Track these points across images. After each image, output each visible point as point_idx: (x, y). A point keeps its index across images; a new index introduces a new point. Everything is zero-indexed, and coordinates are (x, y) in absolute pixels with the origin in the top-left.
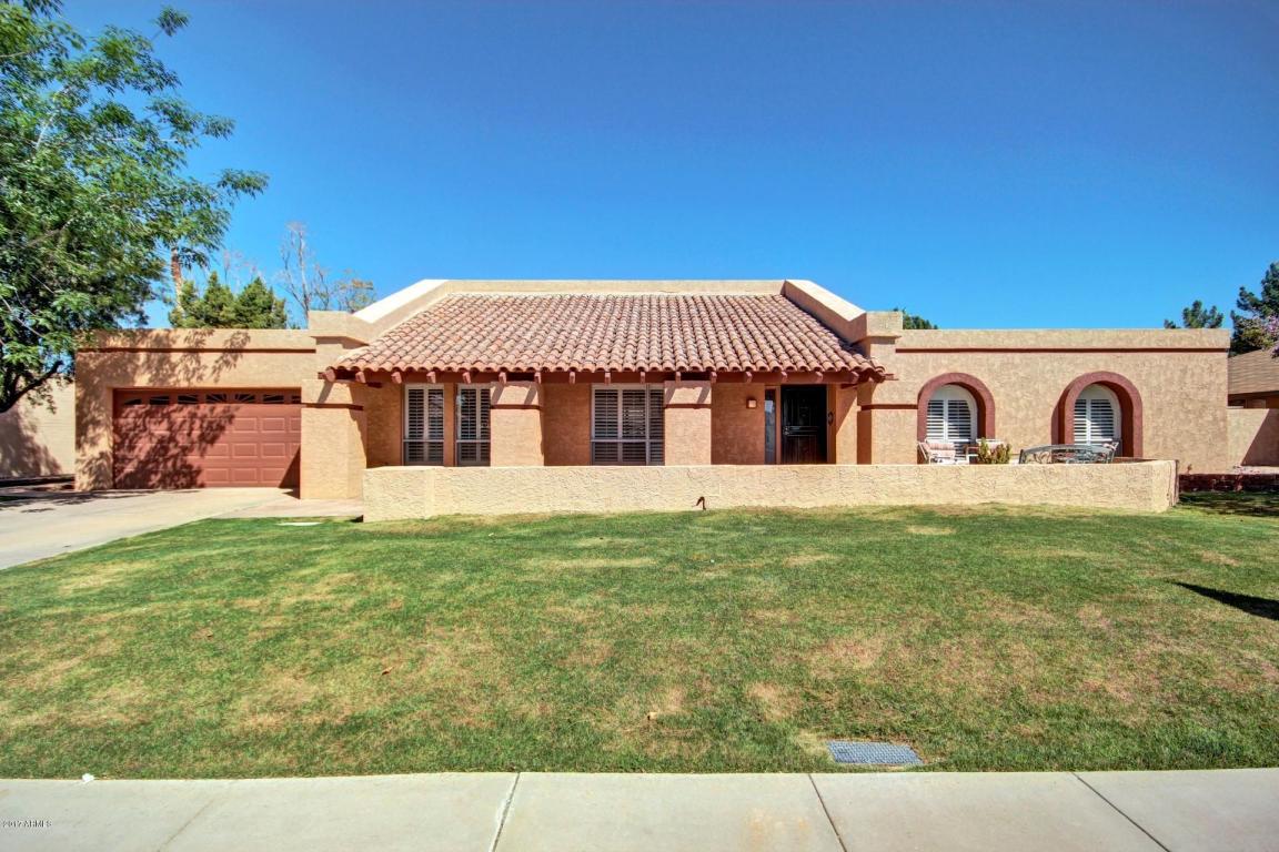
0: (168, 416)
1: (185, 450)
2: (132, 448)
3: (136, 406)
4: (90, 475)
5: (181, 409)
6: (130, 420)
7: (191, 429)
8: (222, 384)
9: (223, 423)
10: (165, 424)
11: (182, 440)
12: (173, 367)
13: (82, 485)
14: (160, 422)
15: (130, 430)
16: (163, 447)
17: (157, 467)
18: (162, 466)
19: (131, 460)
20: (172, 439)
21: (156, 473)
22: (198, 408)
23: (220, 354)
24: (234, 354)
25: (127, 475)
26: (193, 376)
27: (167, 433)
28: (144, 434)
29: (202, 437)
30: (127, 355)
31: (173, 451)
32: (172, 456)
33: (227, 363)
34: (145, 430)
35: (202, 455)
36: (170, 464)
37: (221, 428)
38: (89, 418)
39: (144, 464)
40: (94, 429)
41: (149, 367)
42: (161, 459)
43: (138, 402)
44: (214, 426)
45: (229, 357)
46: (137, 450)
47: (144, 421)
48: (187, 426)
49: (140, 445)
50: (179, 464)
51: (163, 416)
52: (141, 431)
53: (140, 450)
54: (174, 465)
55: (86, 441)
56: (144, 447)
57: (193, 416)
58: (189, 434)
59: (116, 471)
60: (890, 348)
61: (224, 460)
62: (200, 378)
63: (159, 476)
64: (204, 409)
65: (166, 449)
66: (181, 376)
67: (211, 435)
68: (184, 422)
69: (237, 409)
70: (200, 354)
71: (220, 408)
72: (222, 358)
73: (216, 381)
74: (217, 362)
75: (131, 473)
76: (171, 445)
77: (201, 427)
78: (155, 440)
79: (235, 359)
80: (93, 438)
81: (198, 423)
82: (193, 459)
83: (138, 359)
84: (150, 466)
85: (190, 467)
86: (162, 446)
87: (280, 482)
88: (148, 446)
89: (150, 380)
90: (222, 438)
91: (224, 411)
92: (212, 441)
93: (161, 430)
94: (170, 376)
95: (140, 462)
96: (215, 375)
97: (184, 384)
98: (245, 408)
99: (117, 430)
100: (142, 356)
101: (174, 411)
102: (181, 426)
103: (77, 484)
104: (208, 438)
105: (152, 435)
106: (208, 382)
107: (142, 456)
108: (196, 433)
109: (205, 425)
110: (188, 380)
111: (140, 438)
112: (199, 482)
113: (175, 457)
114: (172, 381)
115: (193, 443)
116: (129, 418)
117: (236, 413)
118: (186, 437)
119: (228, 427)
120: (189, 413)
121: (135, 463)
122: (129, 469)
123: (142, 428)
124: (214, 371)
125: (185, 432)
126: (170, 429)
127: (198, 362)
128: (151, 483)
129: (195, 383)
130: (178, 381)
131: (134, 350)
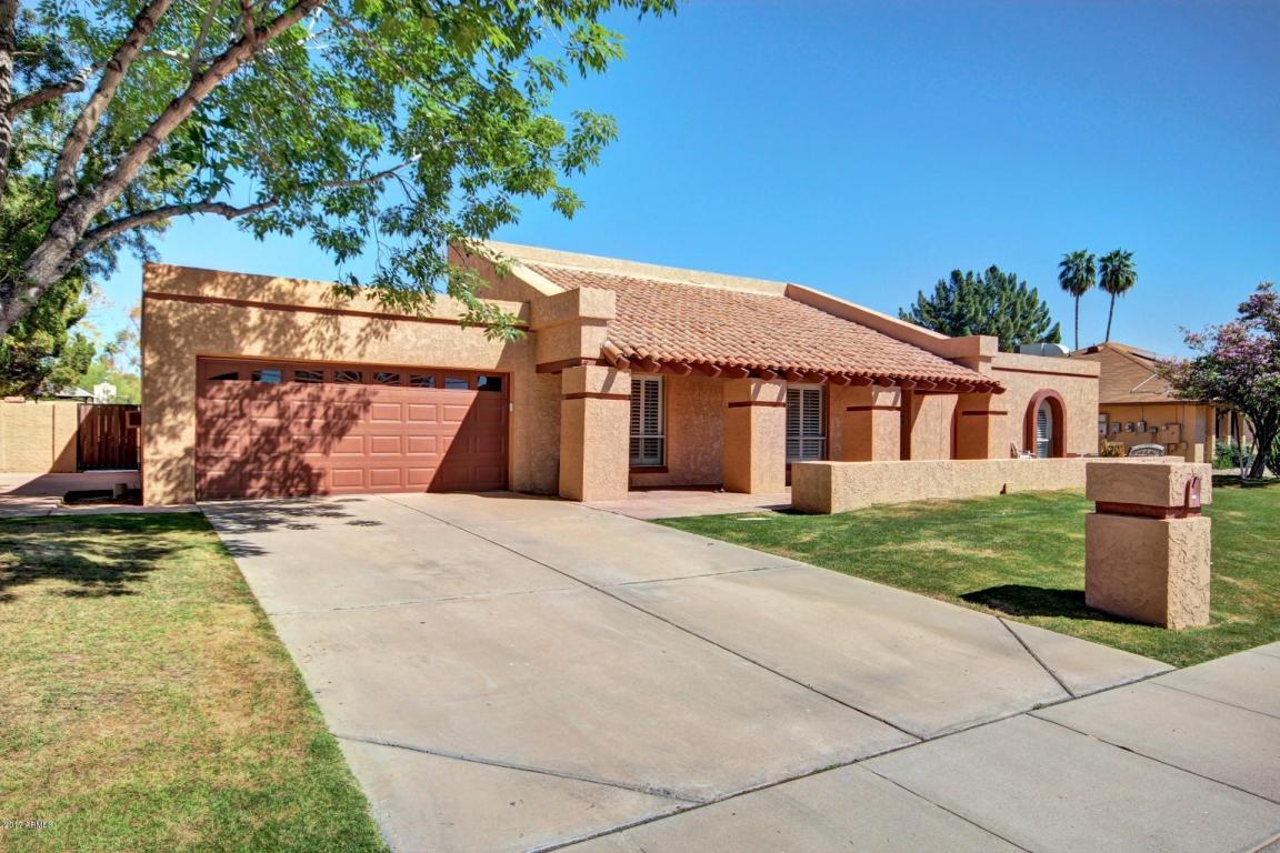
0: (279, 398)
1: (301, 446)
2: (221, 441)
3: (228, 383)
4: (168, 481)
5: (298, 390)
6: (220, 402)
7: (312, 418)
8: (367, 359)
9: (356, 411)
10: (273, 410)
11: (297, 432)
12: (300, 335)
13: (153, 496)
14: (266, 407)
15: (219, 416)
16: (268, 441)
17: (260, 468)
18: (266, 467)
19: (218, 460)
20: (282, 430)
21: (258, 477)
22: (322, 388)
23: (367, 320)
24: (386, 322)
25: (213, 481)
26: (329, 347)
27: (275, 423)
28: (241, 422)
29: (326, 428)
30: (231, 309)
31: (284, 447)
32: (284, 454)
33: (376, 333)
34: (243, 415)
35: (325, 452)
36: (279, 465)
37: (354, 417)
38: (166, 398)
39: (238, 465)
40: (175, 415)
41: (264, 333)
42: (265, 457)
43: (234, 376)
44: (345, 414)
45: (379, 325)
46: (228, 446)
47: (241, 403)
48: (306, 412)
49: (233, 437)
50: (292, 465)
51: (272, 399)
52: (235, 418)
53: (234, 445)
54: (285, 465)
55: (160, 432)
56: (239, 441)
57: (315, 399)
58: (309, 425)
59: (200, 475)
60: (989, 365)
61: (356, 459)
62: (340, 349)
63: (263, 482)
64: (330, 390)
65: (274, 445)
66: (313, 345)
67: (338, 425)
68: (302, 407)
69: (375, 393)
70: (340, 318)
71: (352, 389)
72: (369, 325)
73: (361, 355)
74: (363, 330)
75: (220, 477)
76: (282, 439)
77: (326, 414)
78: (257, 432)
79: (388, 328)
80: (172, 428)
81: (320, 410)
82: (313, 457)
83: (248, 318)
84: (249, 467)
85: (307, 468)
86: (269, 438)
87: (427, 486)
88: (246, 441)
89: (265, 349)
90: (353, 430)
91: (358, 395)
92: (342, 432)
93: (267, 418)
94: (295, 345)
95: (233, 462)
96: (360, 347)
97: (315, 356)
98: (383, 393)
99: (200, 413)
100: (254, 314)
101: (285, 393)
102: (296, 414)
103: (147, 495)
104: (335, 430)
105: (254, 424)
106: (350, 356)
107: (237, 455)
108: (318, 423)
109: (331, 412)
110: (322, 352)
111: (236, 428)
112: (321, 489)
113: (288, 454)
114: (298, 352)
115: (312, 436)
116: (219, 398)
117: (372, 399)
118: (303, 429)
119: (362, 415)
120: (309, 395)
121: (226, 463)
122: (216, 472)
123: (238, 413)
124: (359, 343)
125: (304, 421)
126: (280, 415)
127: (337, 328)
128: (249, 492)
129: (331, 356)
130: (308, 352)
131: (242, 304)
